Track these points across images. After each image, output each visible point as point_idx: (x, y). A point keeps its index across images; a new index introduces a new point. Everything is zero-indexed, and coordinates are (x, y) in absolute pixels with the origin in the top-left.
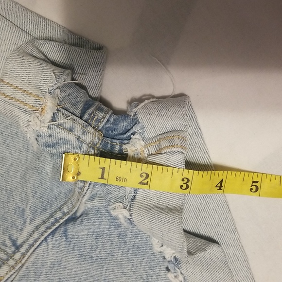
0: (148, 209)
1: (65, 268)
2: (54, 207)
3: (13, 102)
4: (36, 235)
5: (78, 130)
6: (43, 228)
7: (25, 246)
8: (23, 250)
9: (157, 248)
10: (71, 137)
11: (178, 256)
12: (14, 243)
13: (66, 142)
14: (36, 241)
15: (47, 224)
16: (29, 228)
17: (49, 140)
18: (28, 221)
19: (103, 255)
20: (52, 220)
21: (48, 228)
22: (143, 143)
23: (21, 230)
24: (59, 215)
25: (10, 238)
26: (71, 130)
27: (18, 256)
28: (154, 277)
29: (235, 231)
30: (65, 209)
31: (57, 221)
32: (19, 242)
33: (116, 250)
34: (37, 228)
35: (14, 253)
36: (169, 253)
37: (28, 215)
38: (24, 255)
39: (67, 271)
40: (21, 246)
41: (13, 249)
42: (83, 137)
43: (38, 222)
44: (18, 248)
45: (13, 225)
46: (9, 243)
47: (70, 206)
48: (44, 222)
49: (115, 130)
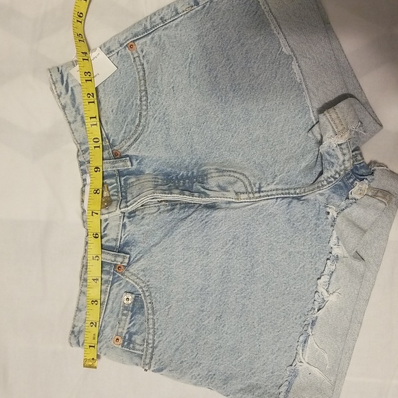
0: (348, 220)
1: (276, 220)
2: (292, 186)
4: (274, 193)
5: (347, 157)
6: (280, 192)
7: (265, 194)
8: (262, 194)
9: (331, 244)
10: (341, 158)
11: (339, 255)
12: (260, 188)
13: (337, 158)
14: (271, 195)
15: (284, 192)
16: (272, 187)
17: (331, 151)
18: (275, 182)
19: (300, 228)
20: (287, 191)
21: (283, 194)
22: (367, 187)
23: (268, 184)
24: (292, 191)
25: (260, 184)
26: (344, 155)
27: (257, 195)
28: (317, 258)
29: (378, 266)
30: (298, 191)
31: (289, 193)
32: (262, 189)
33: (309, 230)
34: (277, 190)
35: (256, 192)
36: (337, 251)
37: (278, 179)
38: (260, 197)
40: (262, 192)
41: (257, 190)
42: (346, 162)
43: (279, 187)
44: (259, 192)
45: (266, 179)
46: (257, 186)
47: (302, 191)
48: (282, 190)
49: (358, 170)
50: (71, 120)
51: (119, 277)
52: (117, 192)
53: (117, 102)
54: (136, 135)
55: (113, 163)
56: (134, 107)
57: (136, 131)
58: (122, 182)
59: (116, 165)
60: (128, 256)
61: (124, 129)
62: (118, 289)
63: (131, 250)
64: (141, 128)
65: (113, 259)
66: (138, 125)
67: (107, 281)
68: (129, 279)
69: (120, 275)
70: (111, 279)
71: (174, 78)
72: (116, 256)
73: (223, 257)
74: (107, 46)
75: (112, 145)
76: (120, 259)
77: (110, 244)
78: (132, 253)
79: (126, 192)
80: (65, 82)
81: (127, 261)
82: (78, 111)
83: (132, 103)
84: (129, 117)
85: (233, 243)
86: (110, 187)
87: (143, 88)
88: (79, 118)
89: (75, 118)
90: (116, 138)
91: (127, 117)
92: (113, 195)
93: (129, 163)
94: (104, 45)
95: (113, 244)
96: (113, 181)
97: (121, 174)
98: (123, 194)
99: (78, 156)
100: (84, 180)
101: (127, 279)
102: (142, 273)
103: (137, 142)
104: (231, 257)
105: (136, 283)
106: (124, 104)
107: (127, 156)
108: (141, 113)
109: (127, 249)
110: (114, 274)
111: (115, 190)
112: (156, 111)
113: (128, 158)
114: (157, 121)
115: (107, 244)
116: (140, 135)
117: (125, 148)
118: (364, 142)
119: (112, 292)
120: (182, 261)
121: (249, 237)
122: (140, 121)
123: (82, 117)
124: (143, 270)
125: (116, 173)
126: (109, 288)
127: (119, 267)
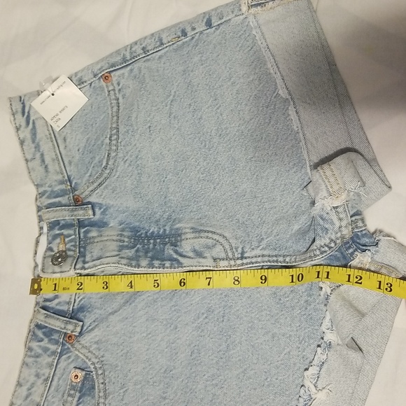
2: (281, 253)
3: (326, 181)
4: (259, 259)
5: (344, 223)
6: (266, 259)
7: (248, 261)
8: (245, 261)
9: (324, 328)
10: (337, 224)
11: (333, 342)
12: (243, 253)
13: (333, 223)
14: (256, 263)
15: (270, 259)
16: (258, 252)
17: (325, 215)
18: (261, 247)
19: (288, 304)
20: (275, 259)
21: (269, 261)
22: (370, 260)
23: (253, 249)
24: (281, 259)
25: (242, 249)
26: (340, 219)
27: (239, 262)
28: (306, 344)
29: (380, 358)
30: (288, 259)
31: (277, 261)
32: (246, 255)
33: (298, 308)
34: (263, 256)
35: (238, 259)
36: (330, 337)
37: (264, 244)
38: (243, 264)
39: (258, 295)
40: (246, 258)
41: (240, 256)
42: (343, 229)
43: (266, 252)
44: (242, 258)
45: (250, 242)
46: (240, 250)
47: (293, 260)
48: (269, 256)
49: (359, 239)
50: (29, 157)
51: (68, 348)
52: (75, 246)
53: (85, 140)
54: (102, 179)
55: (72, 211)
56: (104, 146)
57: (101, 175)
58: (82, 235)
59: (75, 213)
60: (81, 323)
61: (90, 172)
62: (66, 363)
63: (85, 316)
64: (108, 171)
65: (63, 326)
66: (105, 168)
67: (54, 353)
68: (79, 352)
69: (70, 346)
70: (59, 351)
71: (151, 116)
72: (67, 323)
73: (193, 333)
74: (79, 76)
75: (74, 190)
76: (70, 327)
77: (61, 308)
78: (86, 321)
79: (85, 248)
80: (26, 114)
81: (78, 329)
82: (37, 147)
83: (102, 142)
84: (97, 159)
85: (206, 317)
86: (67, 240)
87: (114, 126)
88: (38, 155)
89: (34, 155)
90: (79, 181)
91: (94, 157)
92: (70, 250)
93: (91, 212)
94: (76, 74)
95: (65, 308)
96: (71, 232)
97: (81, 224)
98: (82, 250)
99: (36, 200)
100: (41, 228)
101: (77, 353)
102: (95, 346)
103: (102, 187)
104: (203, 334)
105: (87, 357)
106: (93, 143)
107: (89, 203)
108: (109, 154)
109: (81, 315)
110: (63, 345)
111: (73, 243)
112: (127, 152)
113: (90, 206)
114: (127, 165)
115: (58, 307)
116: (106, 179)
117: (87, 193)
118: (368, 206)
119: (58, 366)
120: (145, 335)
121: (227, 311)
122: (107, 164)
123: (42, 155)
124: (97, 343)
125: (76, 222)
126: (56, 361)
127: (70, 336)
